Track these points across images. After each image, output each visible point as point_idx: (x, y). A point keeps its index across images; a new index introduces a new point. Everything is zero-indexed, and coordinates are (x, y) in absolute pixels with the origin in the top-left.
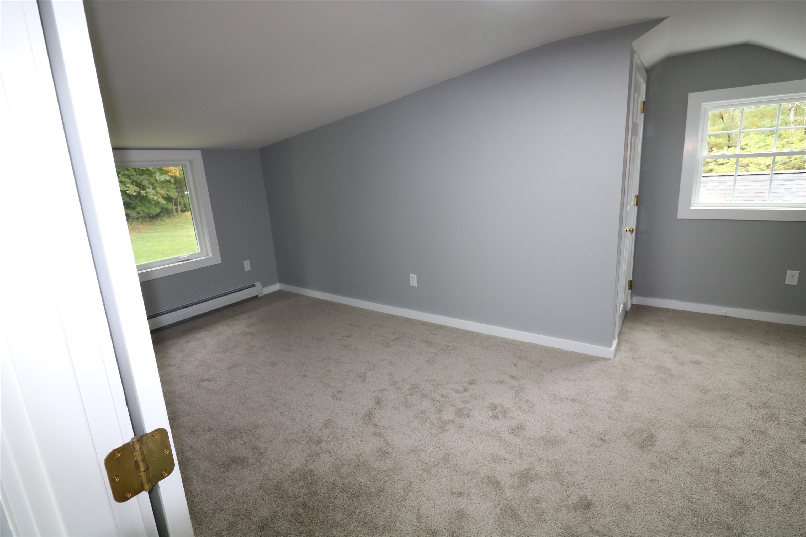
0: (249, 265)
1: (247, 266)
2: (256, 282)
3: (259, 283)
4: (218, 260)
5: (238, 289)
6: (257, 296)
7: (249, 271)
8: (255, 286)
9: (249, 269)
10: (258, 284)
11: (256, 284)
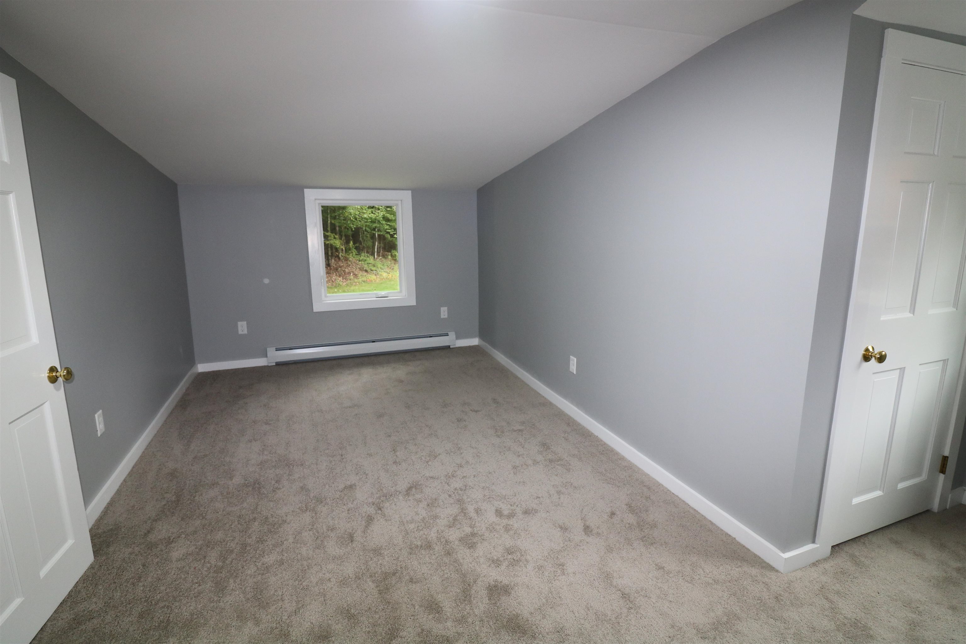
0: (446, 313)
1: (444, 312)
2: (449, 332)
3: (454, 333)
4: (412, 302)
5: (430, 335)
6: (448, 347)
7: (446, 318)
8: (448, 335)
9: (446, 316)
10: (452, 335)
11: (449, 333)
